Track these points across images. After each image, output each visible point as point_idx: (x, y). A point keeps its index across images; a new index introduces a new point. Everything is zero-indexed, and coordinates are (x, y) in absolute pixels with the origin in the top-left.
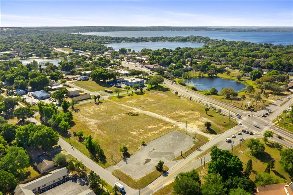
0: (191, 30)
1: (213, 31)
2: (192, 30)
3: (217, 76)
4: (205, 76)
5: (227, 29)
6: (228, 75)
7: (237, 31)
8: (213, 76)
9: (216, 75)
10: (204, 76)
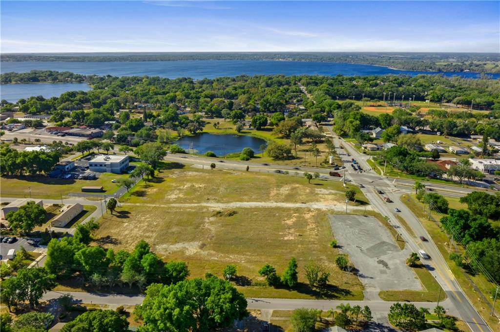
0: (8, 61)
1: (53, 61)
2: (10, 60)
3: (204, 131)
4: (187, 135)
5: (78, 58)
6: (215, 127)
7: (96, 61)
8: (197, 132)
9: (202, 130)
10: (185, 134)
